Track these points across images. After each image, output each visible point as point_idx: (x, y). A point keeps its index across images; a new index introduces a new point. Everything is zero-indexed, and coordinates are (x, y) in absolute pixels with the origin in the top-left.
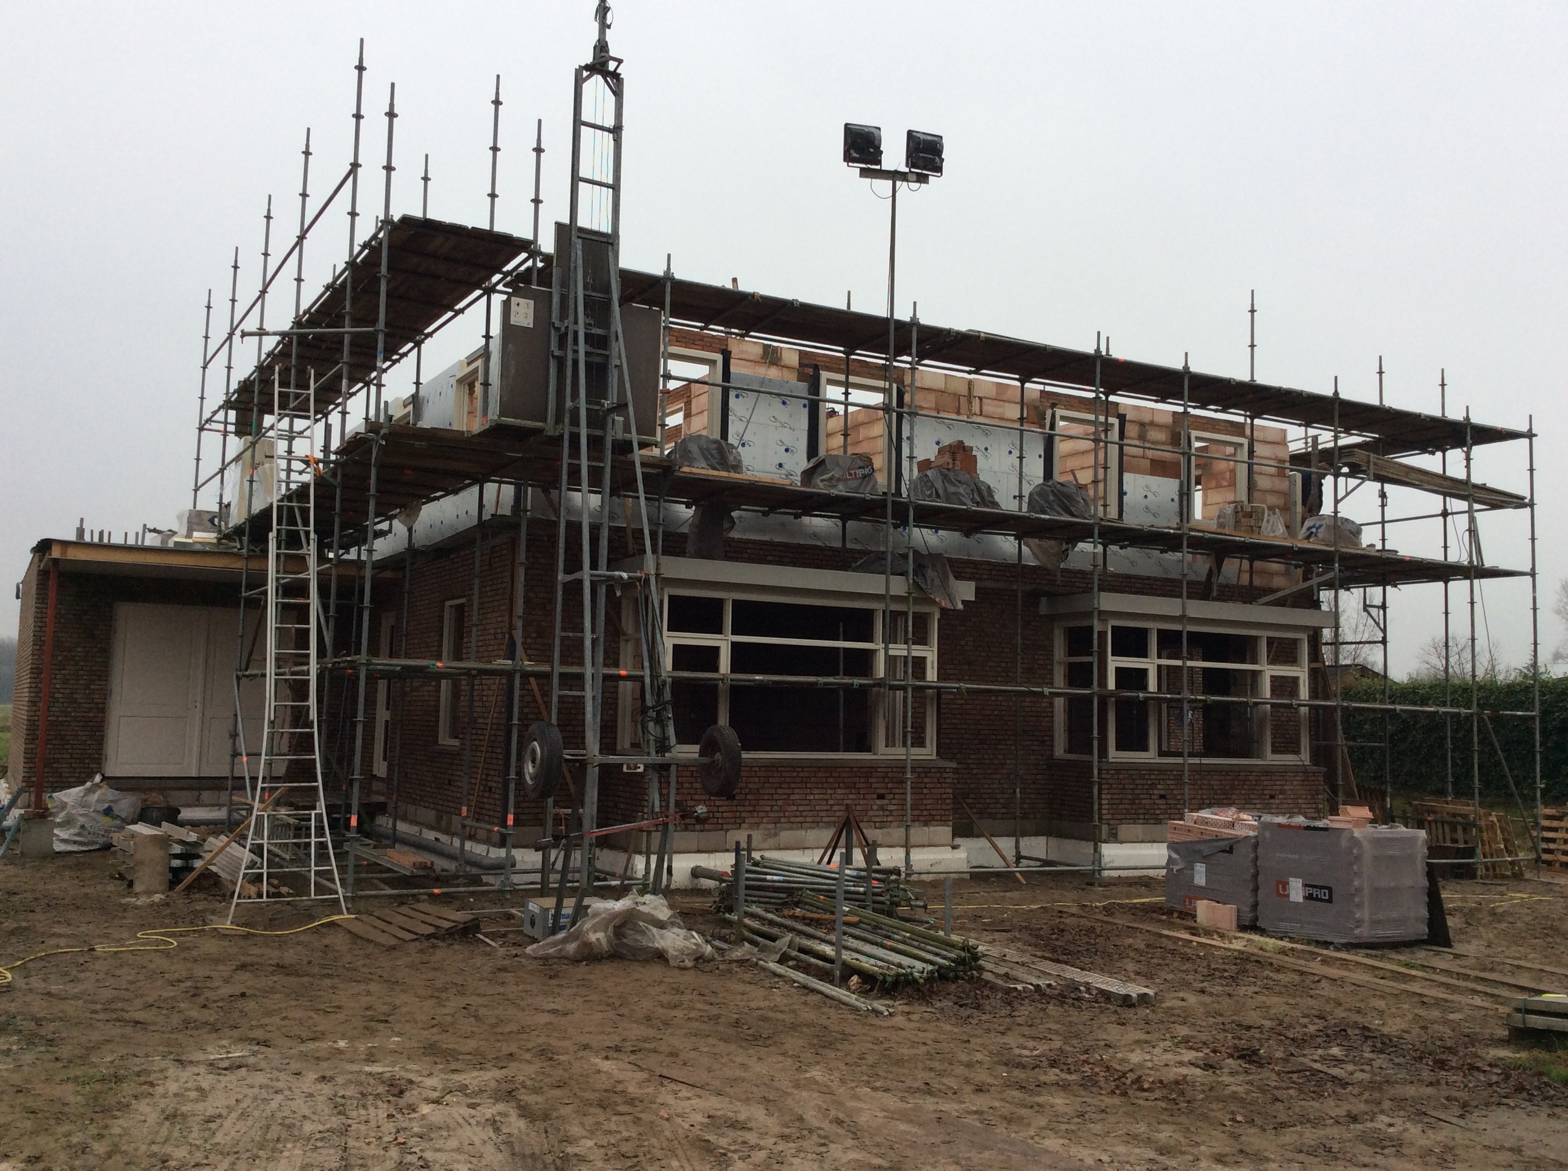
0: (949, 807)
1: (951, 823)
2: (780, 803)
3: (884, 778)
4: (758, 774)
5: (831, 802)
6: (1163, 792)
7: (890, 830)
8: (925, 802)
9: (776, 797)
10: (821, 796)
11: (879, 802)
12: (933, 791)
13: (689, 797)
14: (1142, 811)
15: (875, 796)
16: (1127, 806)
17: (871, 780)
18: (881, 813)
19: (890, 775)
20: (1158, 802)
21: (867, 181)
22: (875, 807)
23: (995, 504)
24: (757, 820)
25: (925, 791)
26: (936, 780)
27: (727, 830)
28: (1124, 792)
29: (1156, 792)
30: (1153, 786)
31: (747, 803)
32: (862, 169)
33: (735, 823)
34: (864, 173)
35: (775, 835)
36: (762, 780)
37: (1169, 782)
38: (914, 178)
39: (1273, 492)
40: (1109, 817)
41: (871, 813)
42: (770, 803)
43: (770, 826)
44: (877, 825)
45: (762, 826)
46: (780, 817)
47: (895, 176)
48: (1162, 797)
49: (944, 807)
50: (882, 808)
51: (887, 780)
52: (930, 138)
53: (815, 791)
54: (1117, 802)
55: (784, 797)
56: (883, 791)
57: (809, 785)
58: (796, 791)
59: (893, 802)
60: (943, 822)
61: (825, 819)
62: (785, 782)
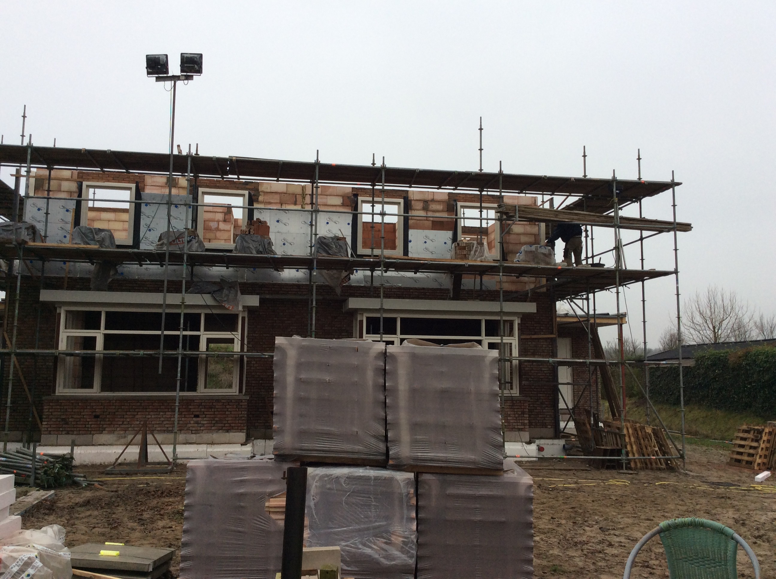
0: (244, 422)
1: (245, 431)
2: (128, 420)
3: (199, 406)
4: (115, 404)
5: (162, 419)
7: (201, 434)
8: (227, 419)
9: (125, 416)
10: (156, 416)
11: (194, 419)
12: (232, 412)
13: (70, 416)
15: (193, 416)
17: (190, 407)
18: (196, 425)
19: (203, 404)
21: (161, 83)
22: (192, 422)
23: (272, 252)
24: (113, 429)
25: (227, 413)
26: (235, 407)
27: (93, 434)
31: (107, 420)
32: (157, 77)
33: (99, 430)
34: (158, 79)
35: (125, 437)
36: (117, 407)
38: (184, 78)
39: (524, 234)
41: (189, 425)
42: (122, 420)
43: (122, 432)
44: (193, 432)
45: (116, 433)
46: (128, 427)
47: (175, 78)
49: (240, 422)
50: (197, 423)
51: (201, 407)
52: (192, 55)
53: (151, 413)
55: (131, 416)
56: (198, 413)
57: (148, 410)
58: (139, 413)
59: (205, 419)
60: (239, 429)
61: (159, 429)
62: (132, 408)
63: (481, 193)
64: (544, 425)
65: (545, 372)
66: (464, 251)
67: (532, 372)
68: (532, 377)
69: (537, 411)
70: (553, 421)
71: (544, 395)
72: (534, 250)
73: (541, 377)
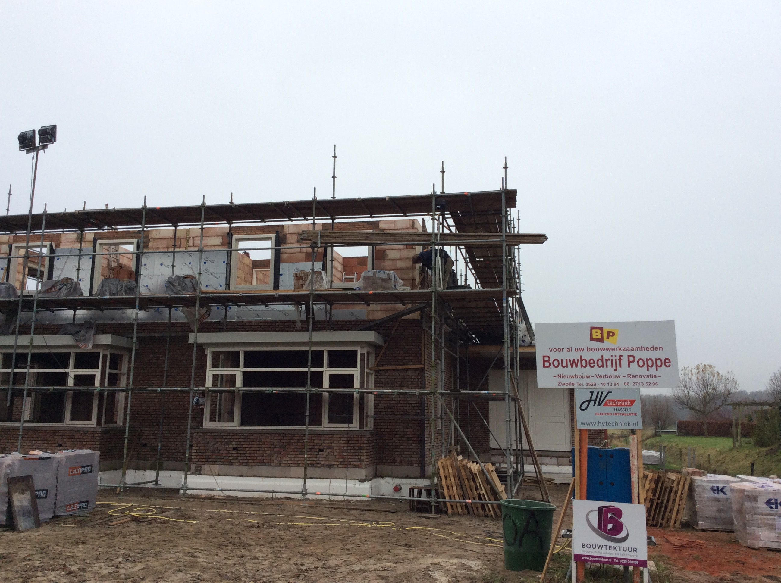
3: (62, 436)
6: (235, 446)
11: (58, 448)
12: (88, 443)
14: (219, 457)
15: (57, 445)
16: (210, 454)
17: (55, 437)
19: (66, 434)
20: (231, 452)
26: (91, 437)
28: (208, 445)
29: (230, 446)
30: (229, 442)
32: (27, 150)
37: (240, 440)
38: (42, 147)
40: (196, 460)
47: (37, 149)
48: (234, 449)
54: (203, 451)
56: (61, 443)
63: (333, 221)
64: (411, 464)
65: (413, 405)
66: (301, 281)
67: (399, 405)
68: (399, 410)
69: (403, 447)
70: (420, 459)
71: (411, 430)
72: (372, 275)
73: (408, 410)
